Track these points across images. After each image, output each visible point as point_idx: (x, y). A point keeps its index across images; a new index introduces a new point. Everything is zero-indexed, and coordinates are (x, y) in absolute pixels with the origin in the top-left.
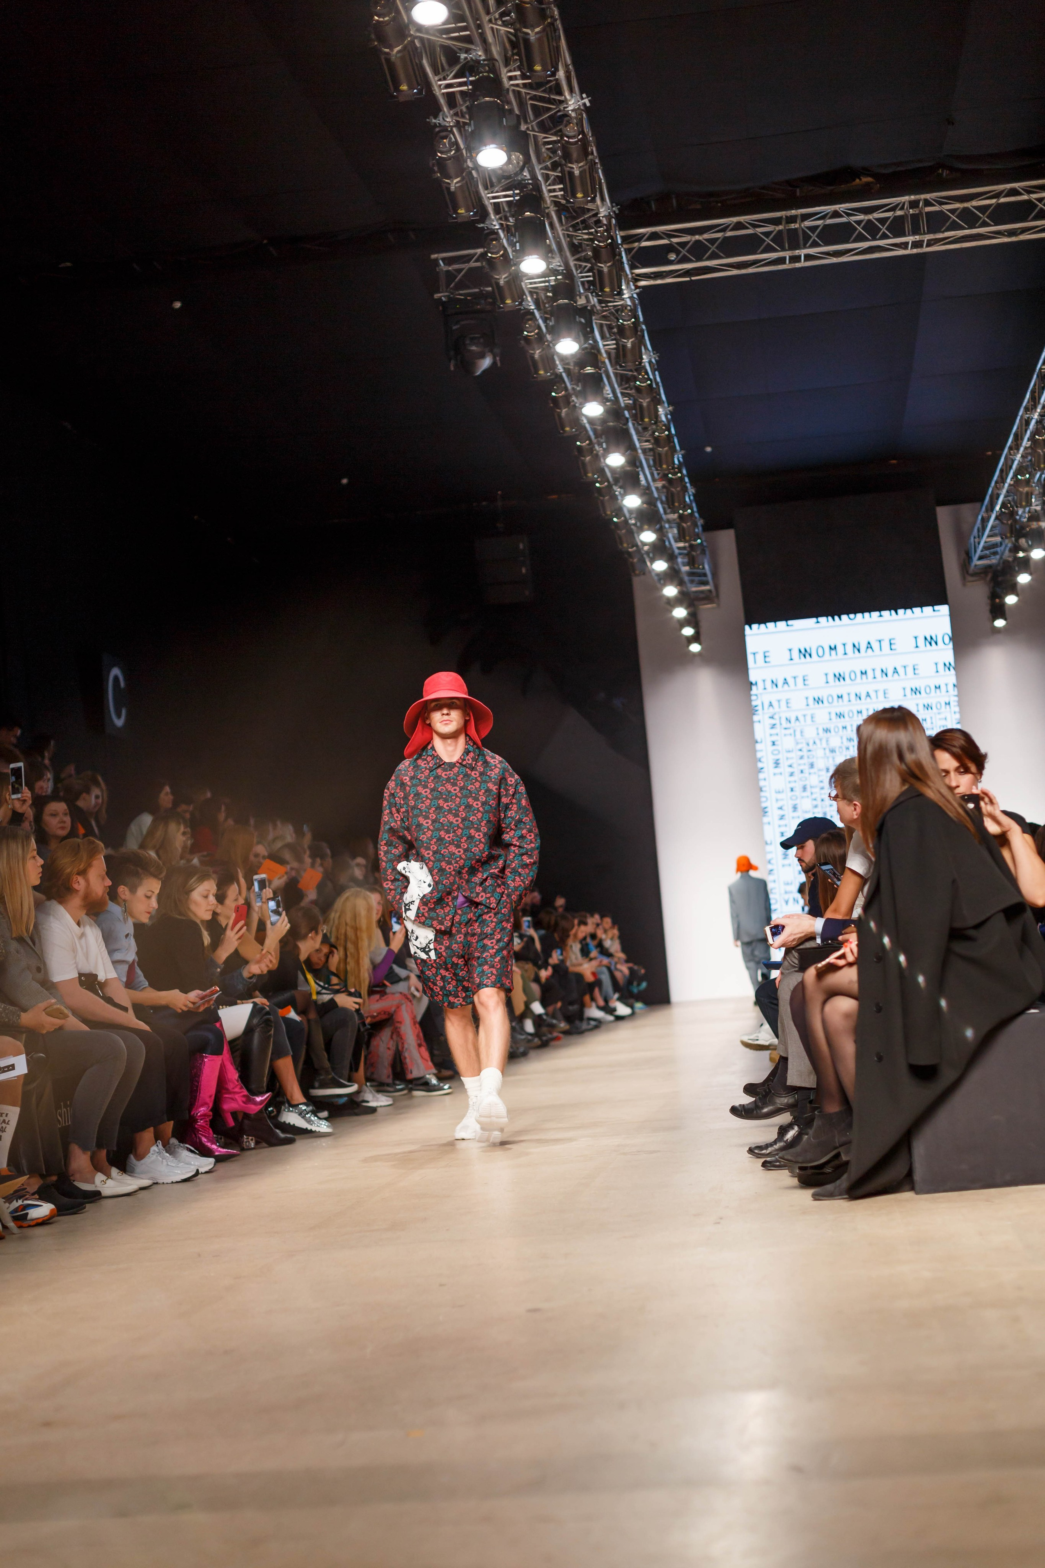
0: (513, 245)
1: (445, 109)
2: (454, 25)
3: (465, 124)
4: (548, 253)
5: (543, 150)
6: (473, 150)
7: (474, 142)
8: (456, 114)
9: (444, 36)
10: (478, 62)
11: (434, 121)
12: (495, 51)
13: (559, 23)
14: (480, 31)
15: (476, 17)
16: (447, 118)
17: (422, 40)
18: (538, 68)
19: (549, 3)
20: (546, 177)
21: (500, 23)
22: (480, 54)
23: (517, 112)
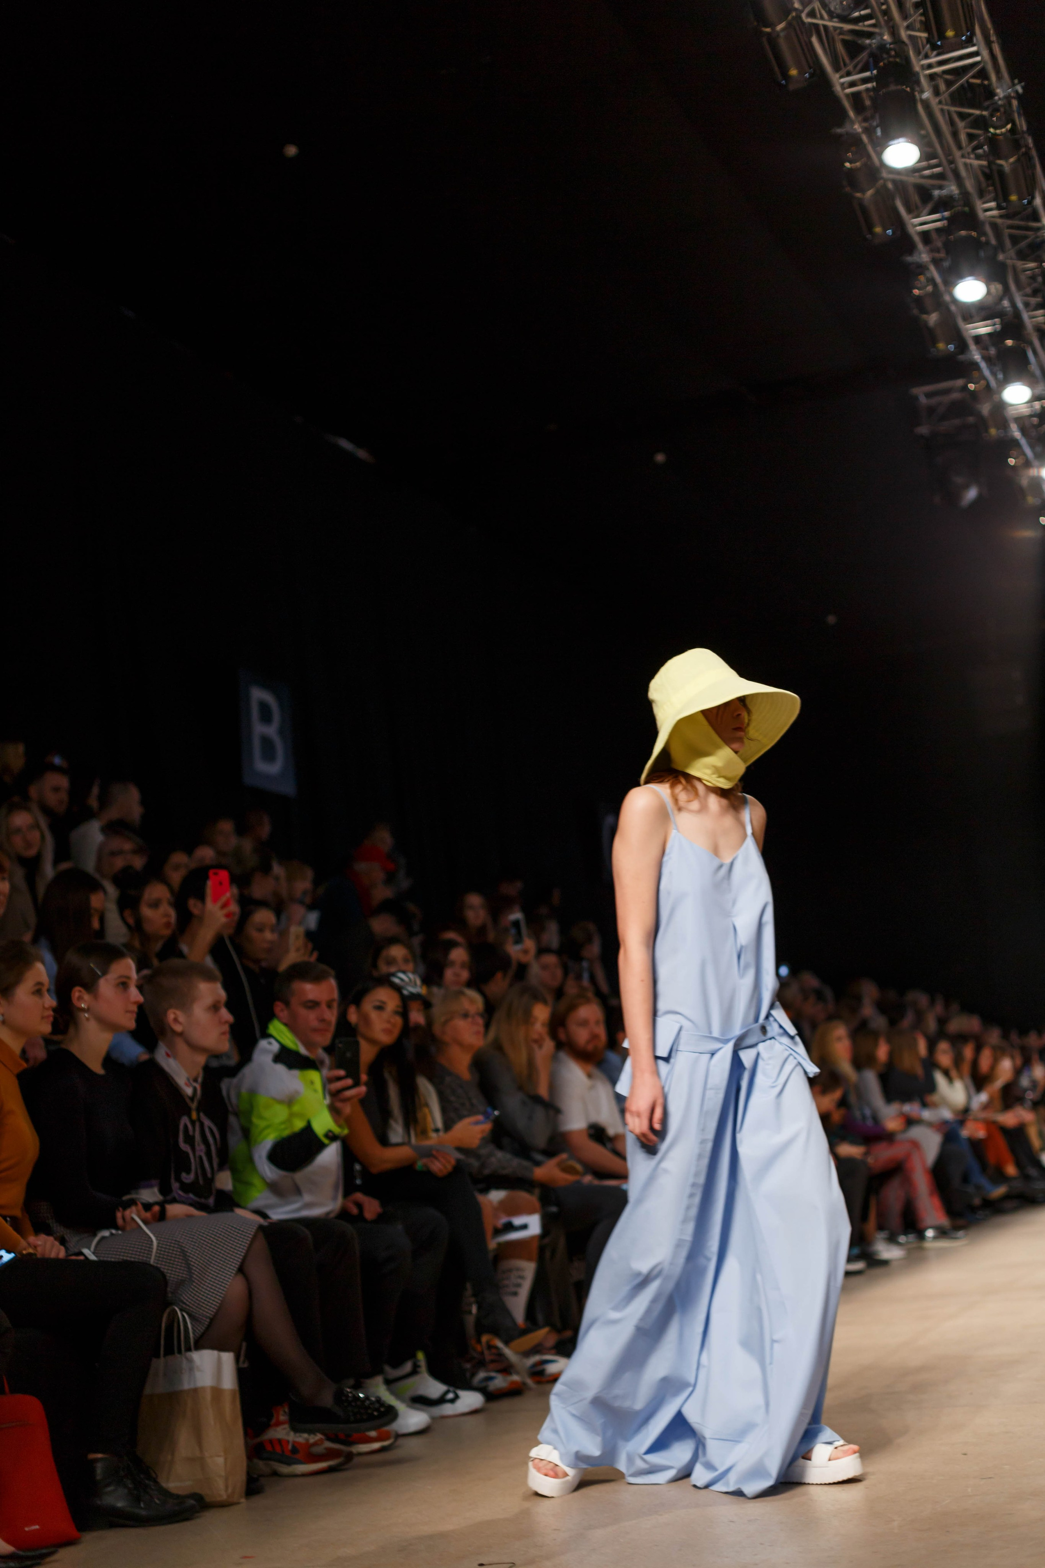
0: (994, 374)
1: (920, 246)
2: (924, 164)
3: (941, 260)
4: (1031, 382)
5: (1023, 278)
6: (950, 284)
7: (953, 275)
8: (932, 251)
9: (917, 174)
10: (951, 198)
11: (909, 259)
12: (970, 185)
13: (1034, 153)
14: (953, 166)
15: (948, 153)
16: (923, 256)
17: (894, 182)
18: (1014, 198)
19: (1023, 132)
20: (1027, 305)
21: (972, 156)
22: (953, 189)
23: (993, 241)
